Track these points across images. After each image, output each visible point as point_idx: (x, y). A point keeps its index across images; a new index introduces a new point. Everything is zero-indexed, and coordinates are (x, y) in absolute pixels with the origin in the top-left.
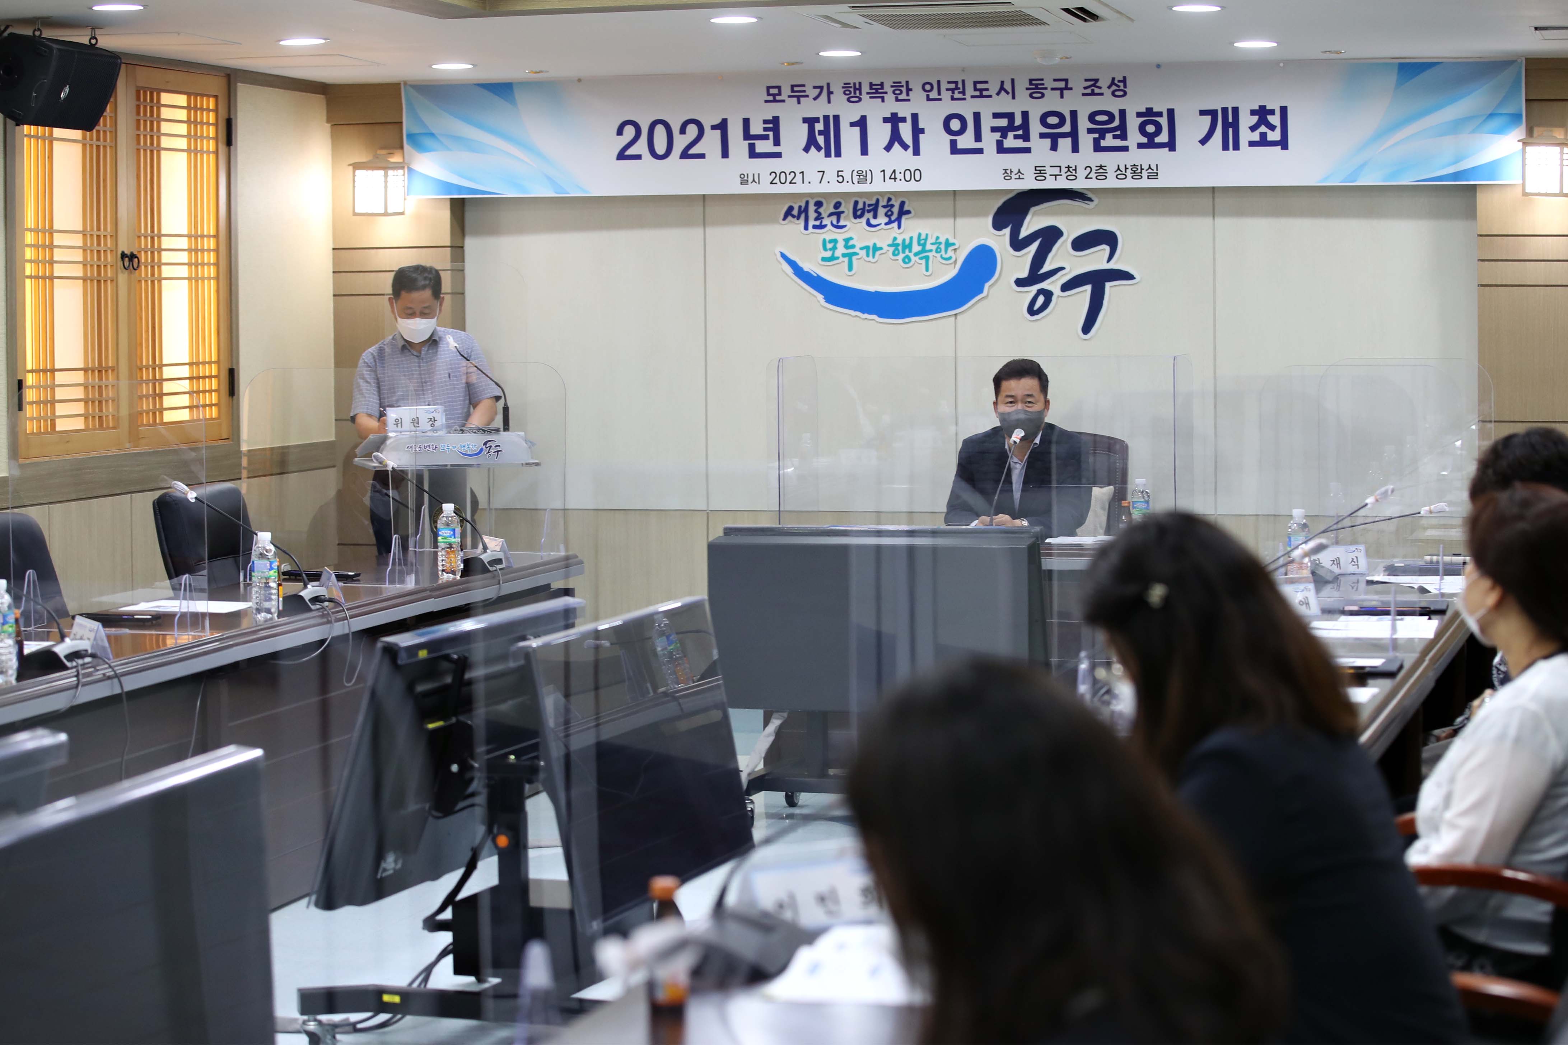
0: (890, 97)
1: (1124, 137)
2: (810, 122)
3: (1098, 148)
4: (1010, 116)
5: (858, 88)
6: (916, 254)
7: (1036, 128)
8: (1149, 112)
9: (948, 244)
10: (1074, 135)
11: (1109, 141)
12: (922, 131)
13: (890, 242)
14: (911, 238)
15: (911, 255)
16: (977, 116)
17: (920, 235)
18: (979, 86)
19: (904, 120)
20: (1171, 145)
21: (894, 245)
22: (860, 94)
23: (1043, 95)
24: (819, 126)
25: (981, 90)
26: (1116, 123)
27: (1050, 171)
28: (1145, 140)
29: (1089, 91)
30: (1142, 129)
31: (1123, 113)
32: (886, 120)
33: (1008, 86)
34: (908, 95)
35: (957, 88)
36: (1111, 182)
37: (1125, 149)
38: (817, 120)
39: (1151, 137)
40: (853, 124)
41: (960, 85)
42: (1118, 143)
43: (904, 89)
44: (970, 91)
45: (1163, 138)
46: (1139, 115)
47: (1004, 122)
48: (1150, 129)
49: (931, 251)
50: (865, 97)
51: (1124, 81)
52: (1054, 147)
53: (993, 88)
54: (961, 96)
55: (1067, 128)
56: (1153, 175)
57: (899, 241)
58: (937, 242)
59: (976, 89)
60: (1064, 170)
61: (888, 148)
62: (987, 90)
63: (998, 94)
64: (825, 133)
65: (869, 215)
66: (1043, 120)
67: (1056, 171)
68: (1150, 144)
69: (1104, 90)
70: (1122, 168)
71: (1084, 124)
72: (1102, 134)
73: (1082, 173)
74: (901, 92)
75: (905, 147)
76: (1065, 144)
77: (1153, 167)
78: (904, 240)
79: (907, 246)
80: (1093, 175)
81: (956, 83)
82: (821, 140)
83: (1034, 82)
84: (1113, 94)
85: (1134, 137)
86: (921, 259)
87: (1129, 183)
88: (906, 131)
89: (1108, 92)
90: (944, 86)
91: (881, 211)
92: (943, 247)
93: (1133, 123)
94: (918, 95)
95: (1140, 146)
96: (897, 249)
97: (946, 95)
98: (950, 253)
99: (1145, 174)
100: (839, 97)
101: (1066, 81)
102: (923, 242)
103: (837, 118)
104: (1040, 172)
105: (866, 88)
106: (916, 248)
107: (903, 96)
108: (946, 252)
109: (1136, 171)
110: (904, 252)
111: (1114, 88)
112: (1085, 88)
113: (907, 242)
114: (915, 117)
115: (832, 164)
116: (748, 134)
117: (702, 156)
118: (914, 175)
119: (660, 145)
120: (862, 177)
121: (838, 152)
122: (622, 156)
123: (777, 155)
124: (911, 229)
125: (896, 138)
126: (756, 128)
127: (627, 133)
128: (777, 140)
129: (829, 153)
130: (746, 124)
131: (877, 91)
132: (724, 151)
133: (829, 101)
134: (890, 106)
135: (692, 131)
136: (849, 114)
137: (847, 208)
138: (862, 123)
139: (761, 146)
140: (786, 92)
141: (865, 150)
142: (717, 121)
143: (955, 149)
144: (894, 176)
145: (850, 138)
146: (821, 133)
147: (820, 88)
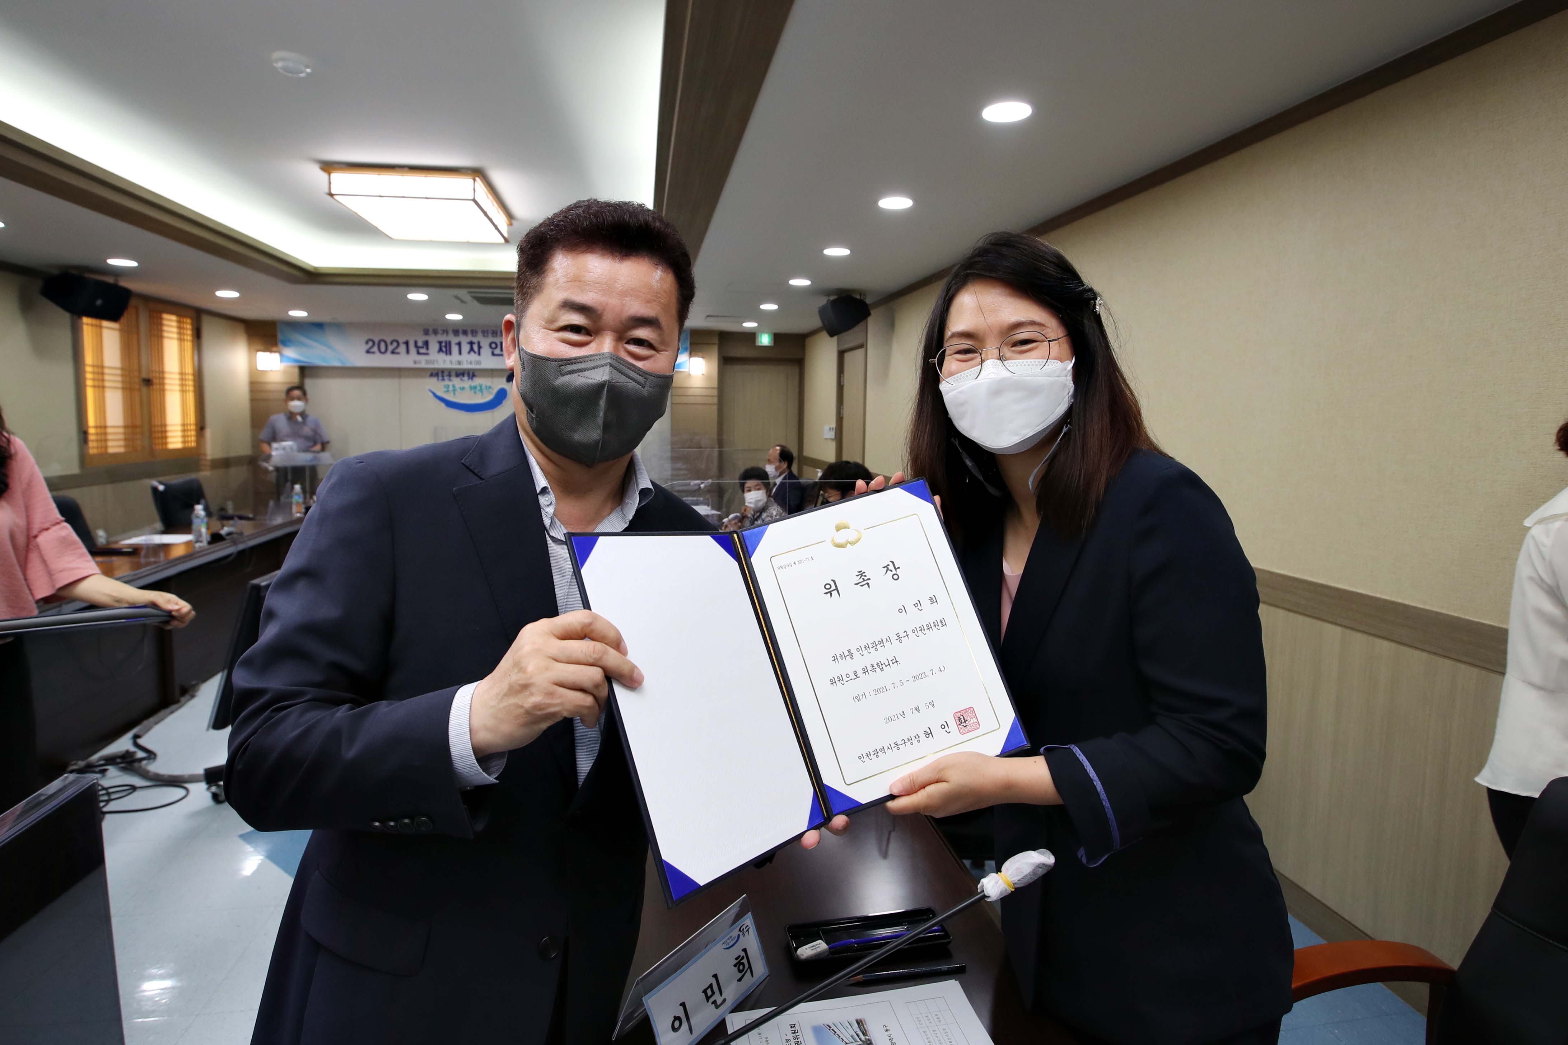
0: (470, 335)
2: (440, 343)
5: (458, 331)
6: (478, 390)
9: (490, 387)
12: (482, 348)
14: (477, 386)
17: (480, 384)
19: (474, 343)
21: (470, 387)
22: (459, 333)
24: (443, 344)
32: (468, 343)
34: (477, 334)
38: (442, 342)
40: (456, 344)
49: (484, 389)
50: (460, 335)
57: (472, 386)
58: (486, 387)
61: (469, 353)
64: (446, 347)
65: (461, 376)
74: (474, 333)
75: (475, 353)
79: (475, 388)
82: (444, 349)
88: (475, 347)
90: (490, 332)
91: (465, 375)
92: (488, 388)
94: (480, 334)
96: (471, 389)
97: (490, 335)
98: (491, 390)
100: (451, 334)
102: (481, 386)
103: (450, 342)
105: (461, 331)
107: (475, 335)
108: (489, 390)
113: (475, 386)
114: (479, 343)
115: (448, 358)
116: (416, 346)
117: (398, 353)
118: (478, 363)
119: (383, 349)
120: (459, 363)
121: (450, 354)
122: (368, 352)
123: (427, 354)
124: (477, 381)
125: (472, 349)
126: (420, 344)
127: (370, 344)
128: (427, 349)
129: (447, 354)
130: (416, 342)
131: (465, 333)
132: (408, 352)
133: (447, 335)
134: (470, 338)
135: (395, 344)
136: (454, 340)
137: (453, 373)
138: (459, 344)
139: (422, 351)
140: (431, 331)
141: (460, 353)
142: (404, 340)
143: (493, 354)
144: (471, 363)
145: (455, 349)
146: (444, 347)
147: (444, 330)
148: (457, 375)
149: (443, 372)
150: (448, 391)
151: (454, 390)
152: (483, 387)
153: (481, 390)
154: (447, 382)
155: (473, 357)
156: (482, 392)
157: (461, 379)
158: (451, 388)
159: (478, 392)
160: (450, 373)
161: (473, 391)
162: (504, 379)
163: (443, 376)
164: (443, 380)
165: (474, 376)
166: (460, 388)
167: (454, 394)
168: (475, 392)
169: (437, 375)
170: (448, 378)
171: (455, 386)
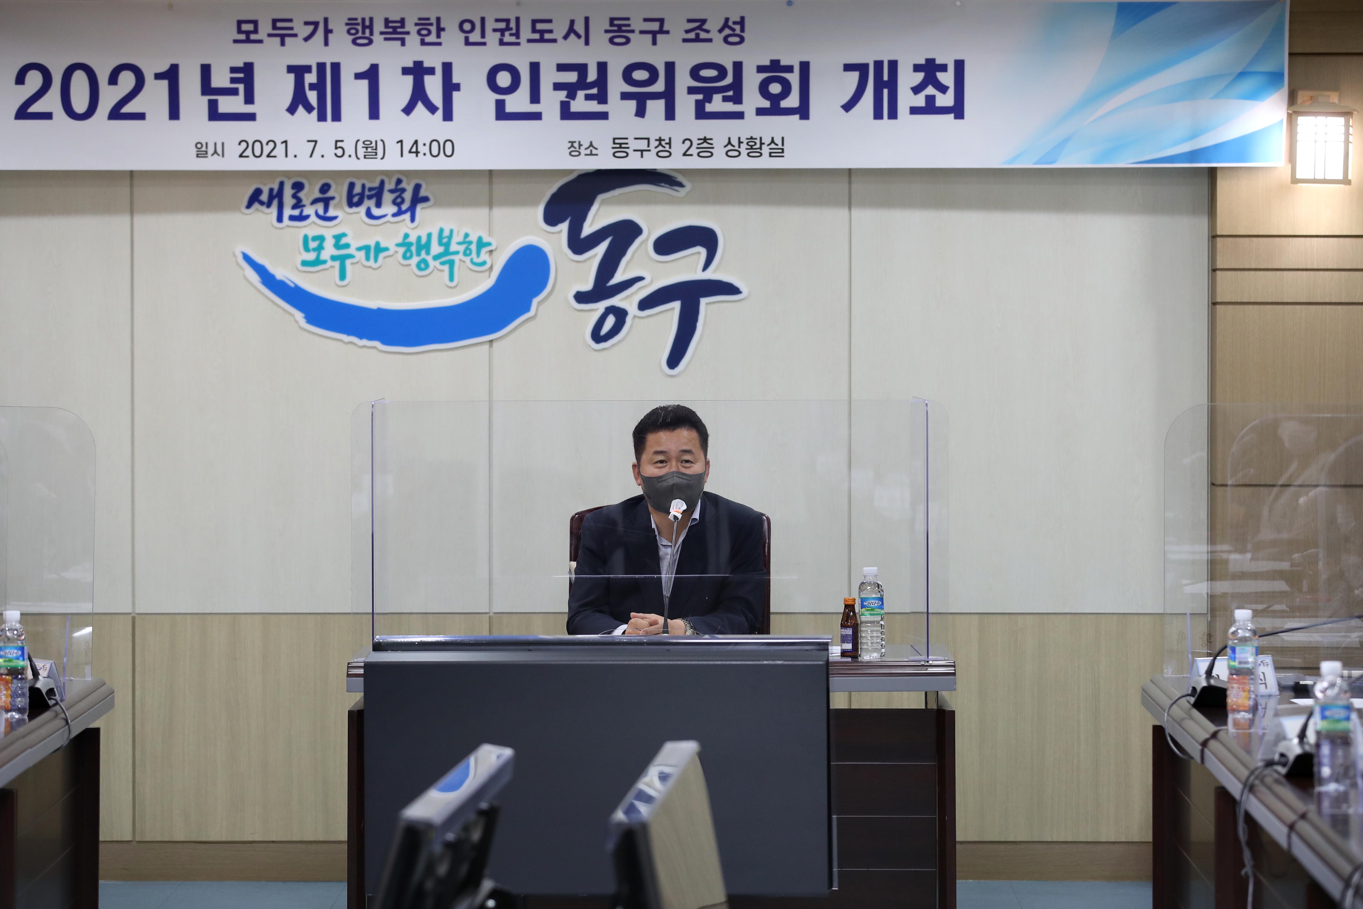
0: (413, 40)
1: (737, 99)
2: (298, 71)
4: (581, 69)
5: (368, 26)
6: (436, 258)
7: (616, 85)
8: (775, 65)
9: (481, 244)
10: (669, 96)
11: (717, 104)
12: (457, 87)
13: (400, 240)
14: (429, 236)
15: (429, 259)
16: (535, 68)
17: (441, 231)
18: (539, 26)
19: (431, 71)
20: (803, 111)
21: (405, 244)
22: (371, 33)
23: (628, 41)
24: (311, 78)
25: (542, 32)
26: (729, 80)
27: (633, 145)
28: (766, 104)
29: (692, 35)
30: (763, 89)
31: (738, 66)
32: (406, 71)
33: (580, 28)
34: (438, 36)
35: (508, 28)
36: (719, 161)
37: (739, 115)
38: (308, 69)
39: (775, 100)
40: (358, 76)
41: (513, 24)
42: (730, 107)
43: (433, 29)
44: (526, 32)
45: (792, 101)
46: (761, 69)
47: (572, 77)
48: (775, 88)
49: (457, 253)
50: (377, 38)
51: (742, 22)
52: (641, 112)
53: (560, 29)
54: (513, 39)
55: (659, 86)
56: (777, 151)
57: (413, 239)
58: (466, 241)
59: (534, 30)
60: (654, 143)
61: (408, 110)
62: (550, 31)
63: (566, 37)
64: (319, 87)
65: (371, 203)
66: (628, 73)
67: (643, 145)
68: (775, 109)
69: (714, 35)
70: (735, 142)
71: (683, 81)
72: (708, 95)
73: (678, 148)
74: (430, 33)
75: (432, 109)
76: (656, 107)
77: (778, 141)
78: (419, 238)
79: (422, 246)
80: (693, 151)
81: (508, 21)
82: (312, 97)
83: (616, 22)
84: (726, 40)
85: (753, 100)
86: (442, 263)
87: (744, 162)
88: (434, 87)
89: (718, 38)
90: (490, 25)
91: (388, 197)
92: (473, 247)
93: (752, 81)
94: (451, 37)
95: (761, 112)
96: (408, 250)
97: (492, 38)
98: (484, 256)
99: (766, 150)
100: (340, 38)
101: (661, 21)
102: (445, 241)
103: (336, 67)
104: (620, 146)
105: (379, 26)
106: (436, 249)
107: (432, 38)
108: (478, 254)
109: (754, 147)
110: (418, 254)
111: (727, 31)
112: (687, 32)
113: (424, 240)
114: (447, 68)
116: (207, 88)
117: (140, 116)
118: (443, 148)
119: (80, 103)
120: (371, 150)
121: (337, 117)
122: (23, 113)
123: (251, 117)
125: (418, 96)
126: (220, 79)
127: (34, 80)
128: (249, 99)
129: (322, 117)
130: (206, 70)
131: (395, 31)
132: (174, 114)
133: (326, 43)
135: (127, 80)
136: (353, 61)
137: (339, 192)
138: (371, 75)
139: (227, 104)
140: (265, 28)
141: (374, 113)
142: (163, 67)
143: (501, 114)
144: (415, 149)
146: (312, 87)
147: (316, 24)
149: (298, 187)
152: (454, 247)
153: (446, 256)
160: (325, 188)
162: (539, 213)
165: (418, 200)
169: (276, 198)
171: (344, 241)
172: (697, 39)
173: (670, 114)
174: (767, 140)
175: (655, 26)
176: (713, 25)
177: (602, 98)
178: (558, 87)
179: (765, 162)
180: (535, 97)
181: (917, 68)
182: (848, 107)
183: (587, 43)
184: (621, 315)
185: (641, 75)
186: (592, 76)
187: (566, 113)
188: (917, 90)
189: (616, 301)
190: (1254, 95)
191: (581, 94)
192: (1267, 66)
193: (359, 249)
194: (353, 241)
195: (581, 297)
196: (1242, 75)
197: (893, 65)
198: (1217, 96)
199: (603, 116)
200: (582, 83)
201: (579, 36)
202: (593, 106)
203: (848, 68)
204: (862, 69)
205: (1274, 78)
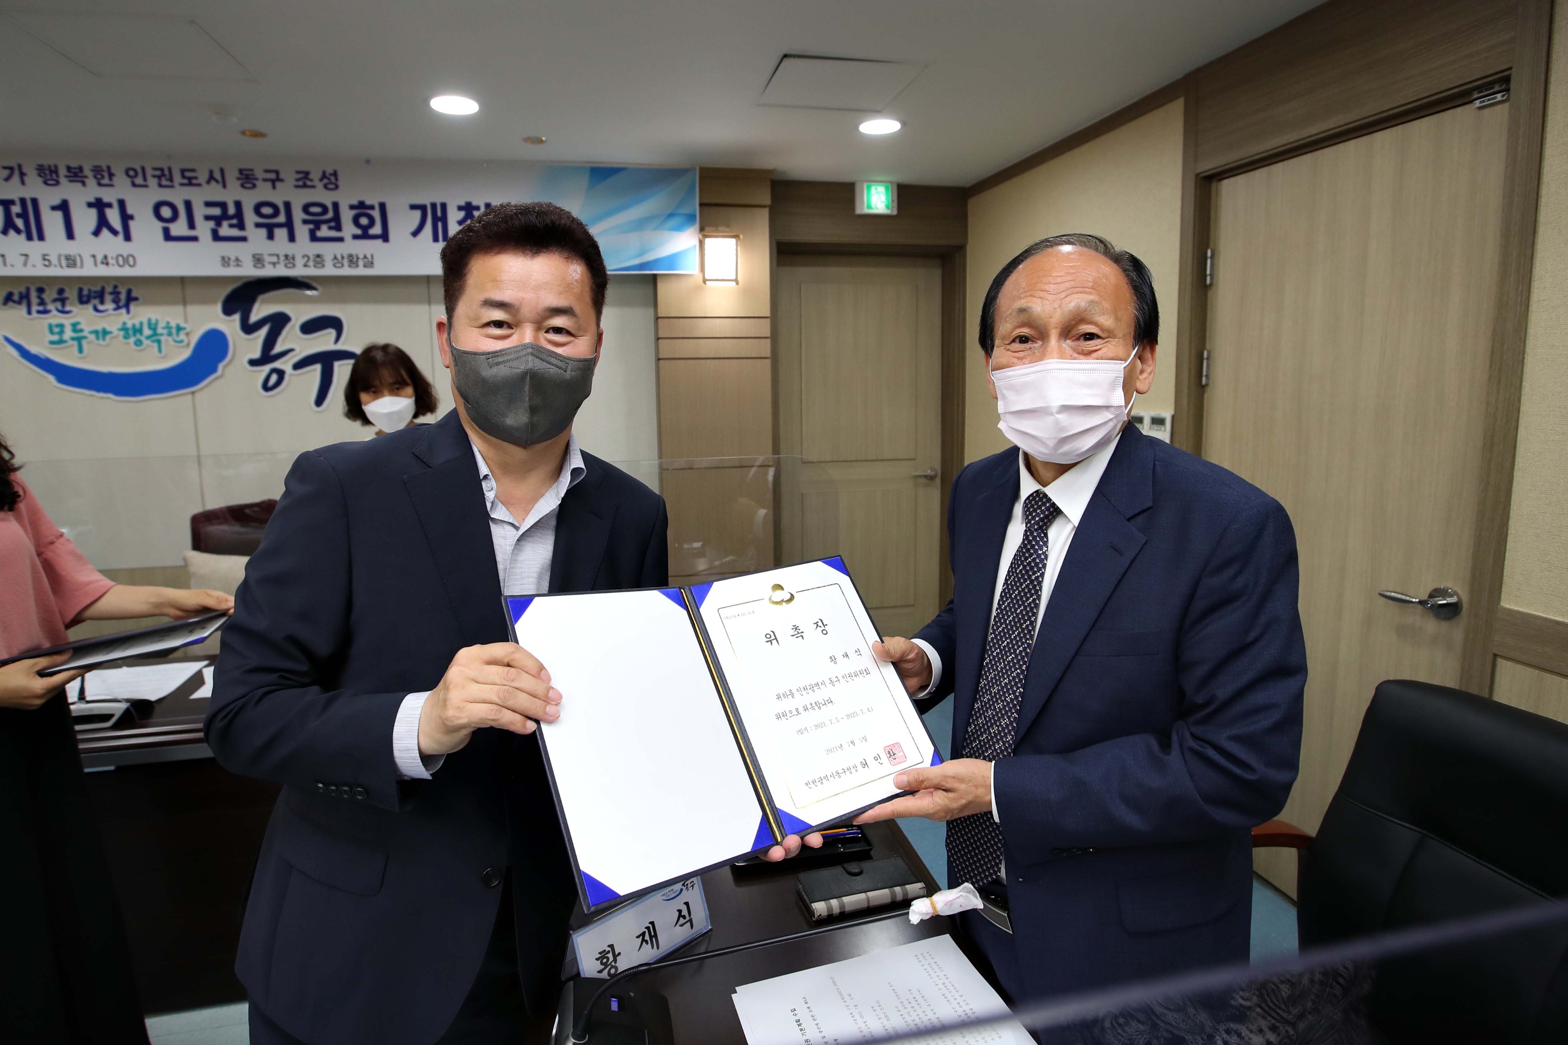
0: (91, 182)
1: (338, 228)
2: (5, 204)
3: (314, 238)
4: (223, 205)
5: (54, 171)
6: (148, 338)
7: (250, 218)
8: (362, 205)
9: (179, 329)
10: (289, 225)
11: (324, 232)
12: (131, 217)
13: (120, 326)
14: (141, 324)
15: (143, 339)
16: (188, 205)
17: (149, 320)
18: (188, 174)
19: (110, 205)
20: (385, 237)
21: (124, 328)
22: (58, 176)
23: (254, 186)
24: (16, 209)
25: (190, 179)
26: (330, 215)
27: (268, 259)
28: (359, 232)
29: (301, 183)
30: (356, 221)
31: (336, 205)
32: (90, 205)
33: (217, 175)
34: (111, 179)
35: (163, 175)
36: (329, 270)
37: (341, 240)
38: (12, 202)
39: (365, 229)
40: (54, 208)
41: (166, 172)
42: (334, 234)
43: (106, 174)
44: (178, 179)
45: (377, 230)
46: (352, 207)
47: (217, 211)
48: (364, 221)
49: (162, 335)
50: (63, 180)
51: (335, 174)
52: (271, 236)
53: (203, 177)
54: (168, 183)
55: (282, 218)
56: (370, 264)
57: (129, 325)
58: (168, 327)
59: (184, 177)
60: (282, 258)
61: (97, 233)
62: (196, 178)
63: (208, 182)
64: (24, 216)
65: (96, 302)
66: (257, 209)
67: (275, 259)
68: (365, 235)
69: (316, 182)
70: (339, 257)
71: (298, 215)
72: (317, 225)
73: (300, 262)
74: (103, 177)
75: (115, 233)
76: (281, 234)
77: (369, 257)
78: (134, 326)
79: (138, 330)
80: (311, 263)
81: (162, 170)
82: (19, 222)
83: (244, 172)
84: (326, 187)
85: (349, 229)
86: (153, 341)
87: (347, 271)
88: (113, 217)
89: (320, 185)
90: (149, 172)
91: (108, 298)
92: (174, 331)
93: (347, 216)
94: (120, 180)
95: (355, 237)
96: (128, 333)
97: (152, 182)
98: (182, 336)
99: (361, 263)
100: (33, 179)
101: (277, 172)
102: (153, 327)
103: (35, 202)
104: (258, 260)
105: (63, 171)
106: (147, 332)
107: (106, 181)
108: (178, 334)
109: (353, 261)
110: (135, 335)
111: (326, 181)
112: (298, 180)
113: (138, 326)
114: (122, 204)
115: (35, 248)
118: (127, 260)
120: (71, 262)
121: (41, 236)
124: (141, 314)
125: (103, 223)
129: (30, 238)
131: (76, 175)
133: (23, 183)
134: (93, 191)
136: (48, 197)
137: (71, 294)
138: (64, 207)
141: (70, 235)
143: (168, 236)
144: (105, 261)
145: (53, 222)
146: (18, 215)
147: (11, 169)
148: (83, 300)
149: (41, 290)
150: (61, 342)
151: (79, 340)
152: (160, 330)
153: (155, 336)
154: (55, 318)
155: (109, 244)
156: (159, 342)
157: (96, 309)
158: (68, 334)
159: (146, 342)
160: (57, 290)
161: (132, 340)
162: (219, 307)
163: (42, 303)
164: (46, 312)
165: (131, 299)
166: (96, 332)
167: (81, 350)
168: (139, 343)
169: (25, 298)
170: (59, 305)
171: (79, 327)
172: (305, 186)
173: (292, 238)
174: (361, 256)
175: (273, 176)
176: (315, 175)
177: (241, 226)
178: (208, 218)
179: (361, 271)
180: (192, 225)
181: (460, 208)
182: (415, 234)
183: (224, 186)
184: (281, 374)
185: (267, 210)
186: (232, 210)
187: (216, 237)
188: (460, 223)
189: (277, 365)
190: (679, 228)
191: (225, 224)
192: (686, 210)
193: (91, 332)
194: (87, 327)
195: (253, 363)
196: (671, 216)
197: (444, 206)
198: (656, 229)
199: (244, 239)
200: (225, 216)
201: (217, 181)
202: (235, 232)
203: (413, 207)
204: (422, 208)
205: (691, 218)
